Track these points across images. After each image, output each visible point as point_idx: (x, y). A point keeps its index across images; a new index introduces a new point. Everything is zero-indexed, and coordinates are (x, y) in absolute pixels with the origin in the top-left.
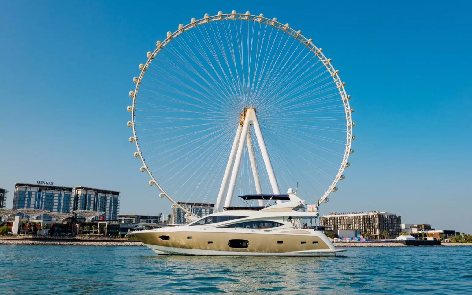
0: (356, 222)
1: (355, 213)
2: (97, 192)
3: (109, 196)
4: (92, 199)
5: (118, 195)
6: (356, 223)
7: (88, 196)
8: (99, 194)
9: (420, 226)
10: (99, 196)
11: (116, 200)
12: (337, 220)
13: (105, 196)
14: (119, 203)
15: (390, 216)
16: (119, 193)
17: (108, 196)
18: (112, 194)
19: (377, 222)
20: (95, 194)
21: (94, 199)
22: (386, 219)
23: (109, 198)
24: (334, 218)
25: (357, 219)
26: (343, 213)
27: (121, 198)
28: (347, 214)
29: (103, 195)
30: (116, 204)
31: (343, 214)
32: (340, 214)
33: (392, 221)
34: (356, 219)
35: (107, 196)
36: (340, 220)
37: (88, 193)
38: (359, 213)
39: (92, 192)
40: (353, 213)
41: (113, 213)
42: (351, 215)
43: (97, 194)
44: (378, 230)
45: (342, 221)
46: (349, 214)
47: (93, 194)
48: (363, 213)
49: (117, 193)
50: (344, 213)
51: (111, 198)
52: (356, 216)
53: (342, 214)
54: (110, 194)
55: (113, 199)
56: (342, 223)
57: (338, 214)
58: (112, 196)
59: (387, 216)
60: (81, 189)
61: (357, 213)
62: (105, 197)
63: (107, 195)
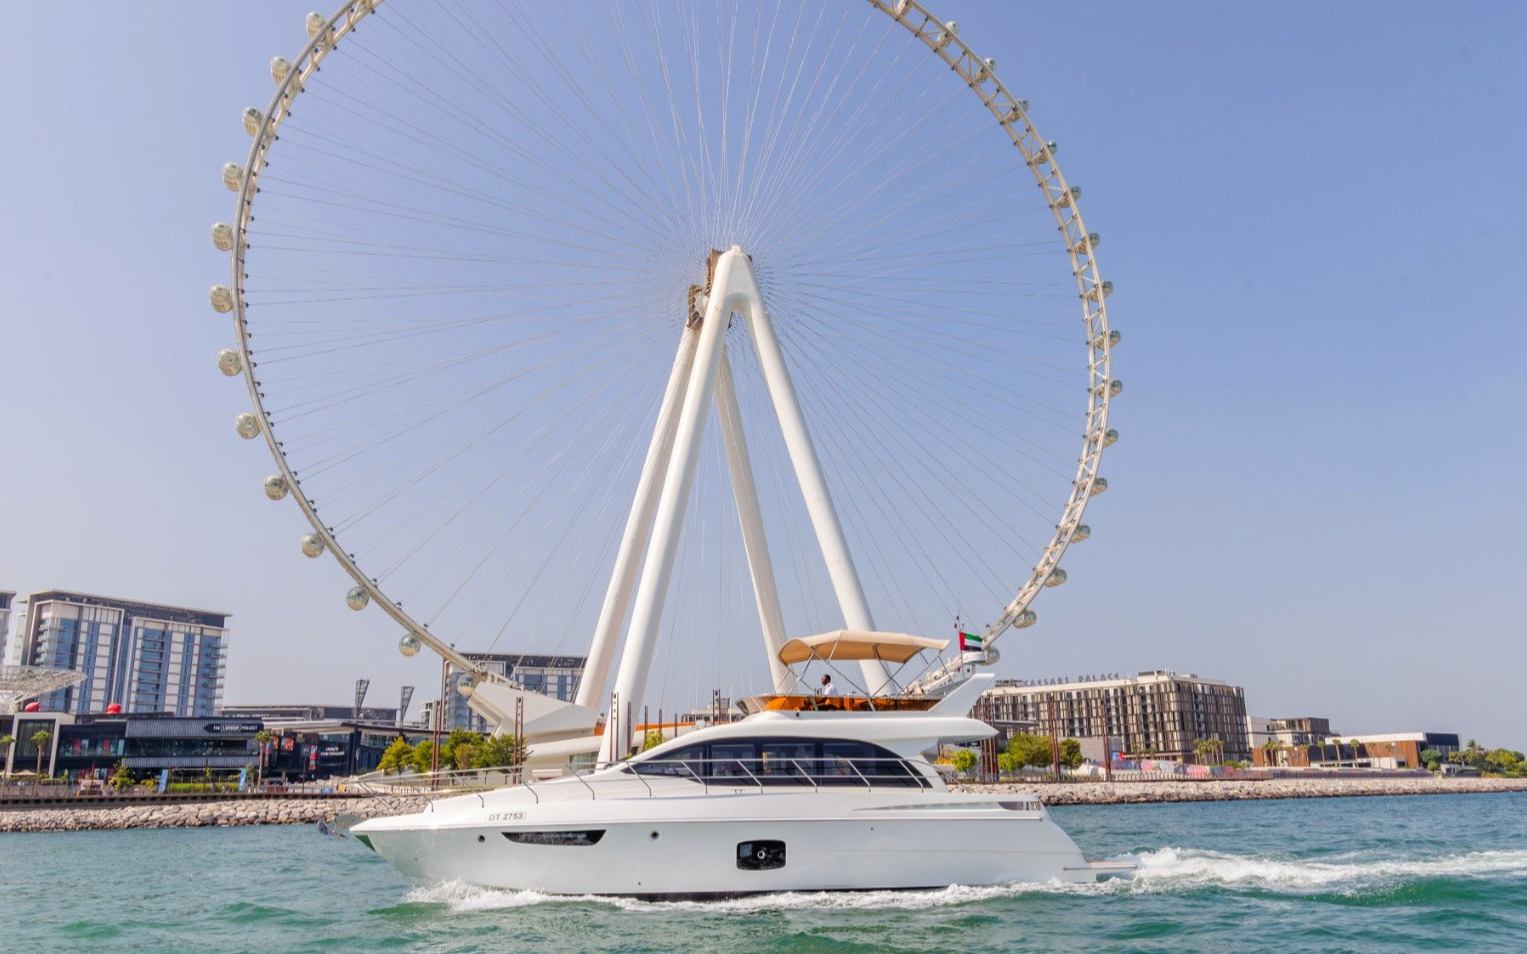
0: (1094, 711)
1: (1088, 679)
2: (127, 611)
3: (182, 629)
4: (104, 640)
5: (222, 626)
6: (1094, 715)
7: (84, 627)
8: (136, 621)
9: (1297, 723)
10: (137, 629)
11: (209, 646)
12: (1025, 706)
13: (161, 627)
14: (223, 657)
15: (1212, 687)
16: (226, 619)
17: (176, 628)
18: (197, 623)
19: (1173, 707)
20: (116, 622)
21: (115, 640)
22: (1200, 698)
23: (178, 638)
24: (1014, 698)
25: (1096, 700)
26: (1046, 681)
27: (232, 639)
28: (1060, 682)
29: (156, 625)
30: (209, 661)
31: (1043, 682)
32: (1033, 684)
33: (1217, 705)
34: (1093, 702)
35: (170, 628)
36: (1036, 705)
37: (85, 617)
38: (1103, 678)
39: (105, 612)
40: (1081, 680)
41: (195, 696)
42: (1073, 687)
43: (128, 622)
44: (1176, 736)
45: (1044, 707)
46: (1067, 682)
47: (110, 620)
48: (1117, 677)
49: (217, 620)
50: (1049, 681)
51: (189, 638)
52: (1092, 690)
53: (1039, 683)
54: (187, 621)
55: (197, 640)
56: (1044, 716)
57: (1026, 684)
58: (196, 629)
59: (1203, 688)
60: (51, 601)
61: (1095, 680)
62: (164, 633)
63: (173, 626)
